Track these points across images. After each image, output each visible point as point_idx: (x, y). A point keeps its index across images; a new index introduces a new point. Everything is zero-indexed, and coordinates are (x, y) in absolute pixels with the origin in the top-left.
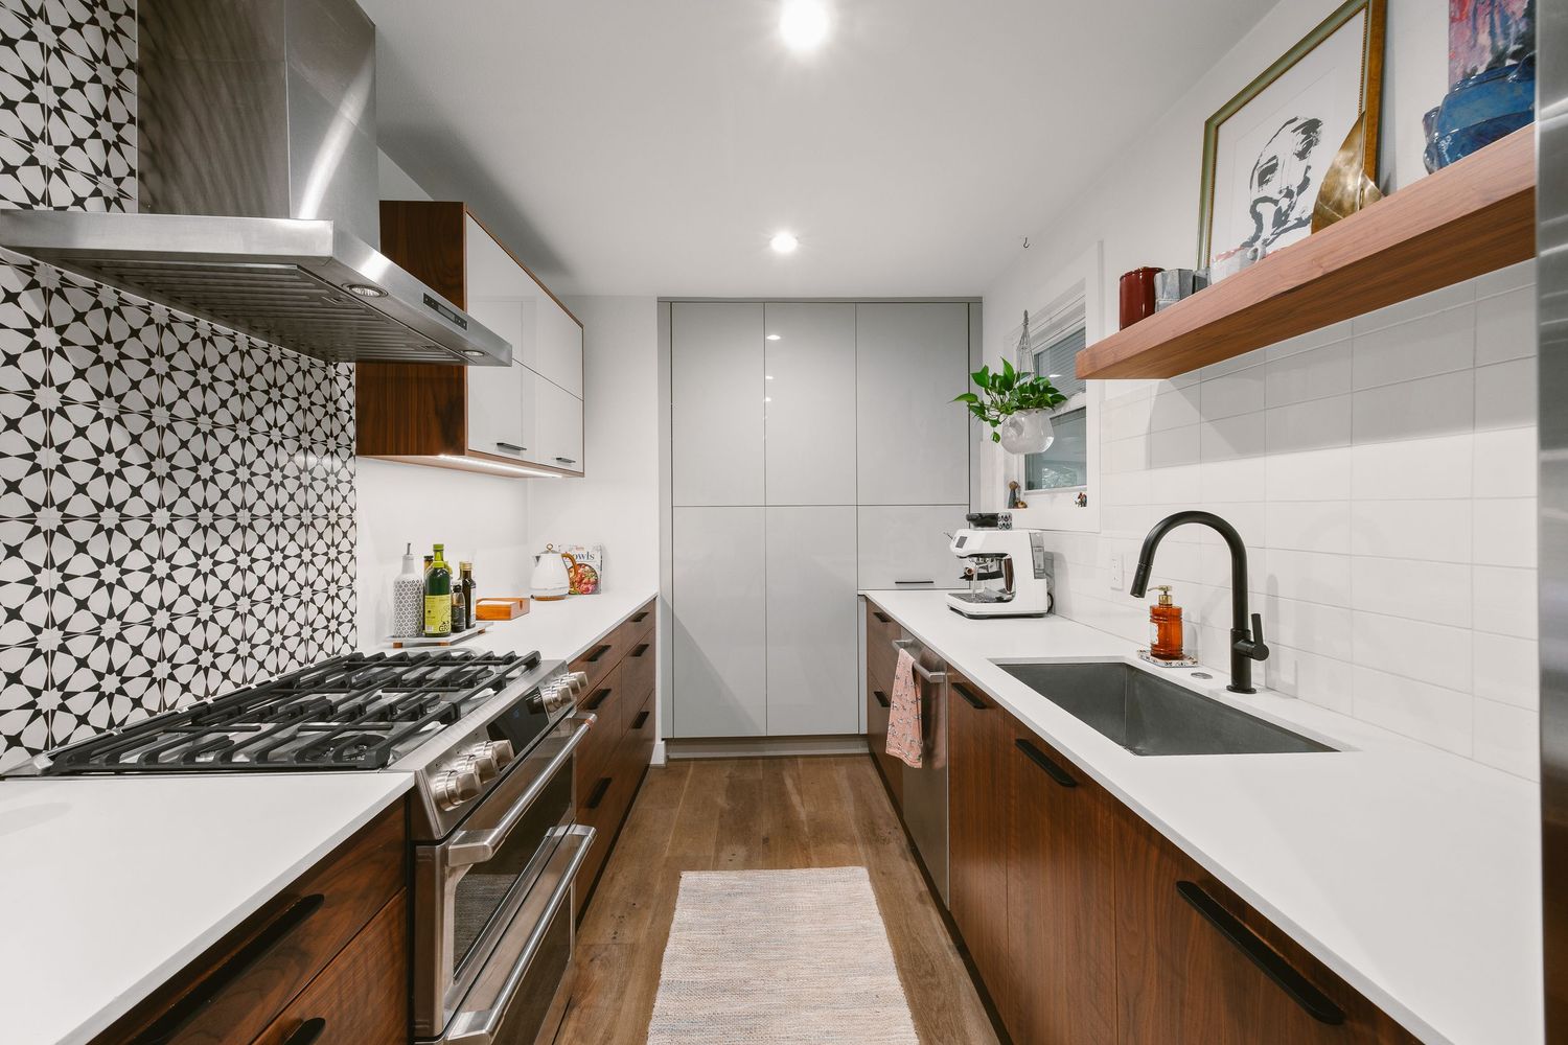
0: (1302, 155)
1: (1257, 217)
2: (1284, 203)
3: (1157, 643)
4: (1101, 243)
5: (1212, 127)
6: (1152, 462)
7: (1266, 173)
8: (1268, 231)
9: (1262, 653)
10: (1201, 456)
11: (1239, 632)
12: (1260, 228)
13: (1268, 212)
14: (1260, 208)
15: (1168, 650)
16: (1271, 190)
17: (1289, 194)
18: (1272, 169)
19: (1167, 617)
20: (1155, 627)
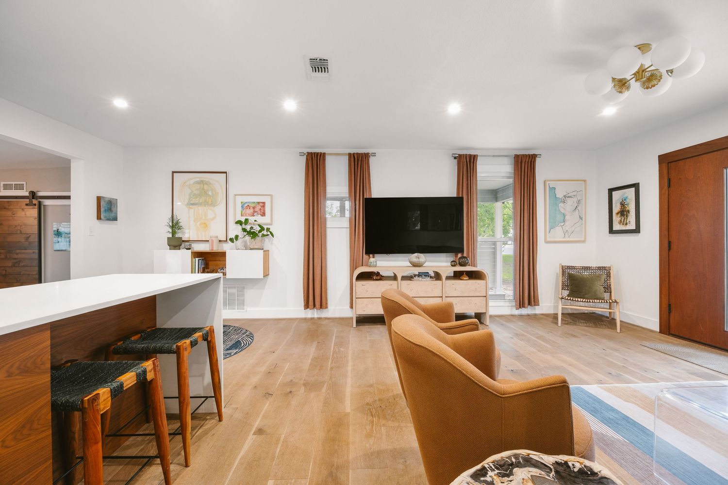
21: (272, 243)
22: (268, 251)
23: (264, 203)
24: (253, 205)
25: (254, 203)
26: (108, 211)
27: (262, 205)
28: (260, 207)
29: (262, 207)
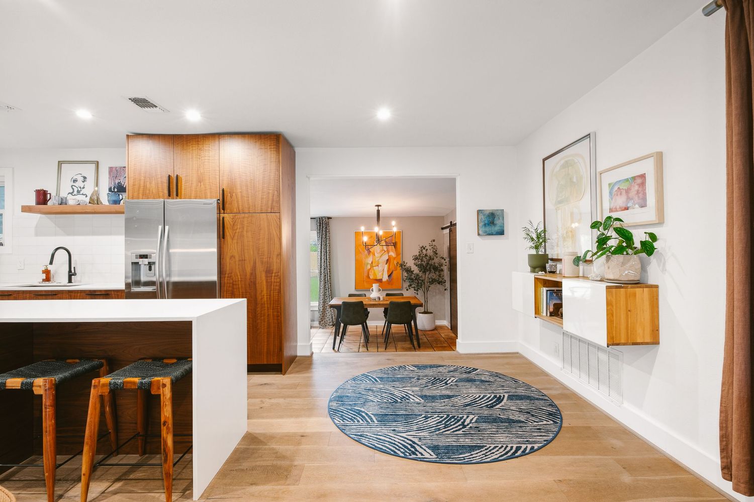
0: (83, 182)
1: (73, 189)
2: (79, 189)
3: (45, 278)
4: (13, 168)
5: (60, 163)
6: (37, 235)
7: (75, 181)
8: (75, 192)
9: (75, 274)
10: (56, 235)
11: (70, 271)
12: (74, 191)
13: (76, 190)
14: (73, 187)
15: (48, 279)
16: (76, 184)
17: (80, 188)
18: (77, 181)
19: (47, 272)
20: (44, 275)
21: (664, 270)
22: (657, 287)
23: (643, 176)
24: (624, 186)
25: (627, 180)
26: (488, 225)
27: (639, 181)
28: (636, 188)
29: (639, 185)
